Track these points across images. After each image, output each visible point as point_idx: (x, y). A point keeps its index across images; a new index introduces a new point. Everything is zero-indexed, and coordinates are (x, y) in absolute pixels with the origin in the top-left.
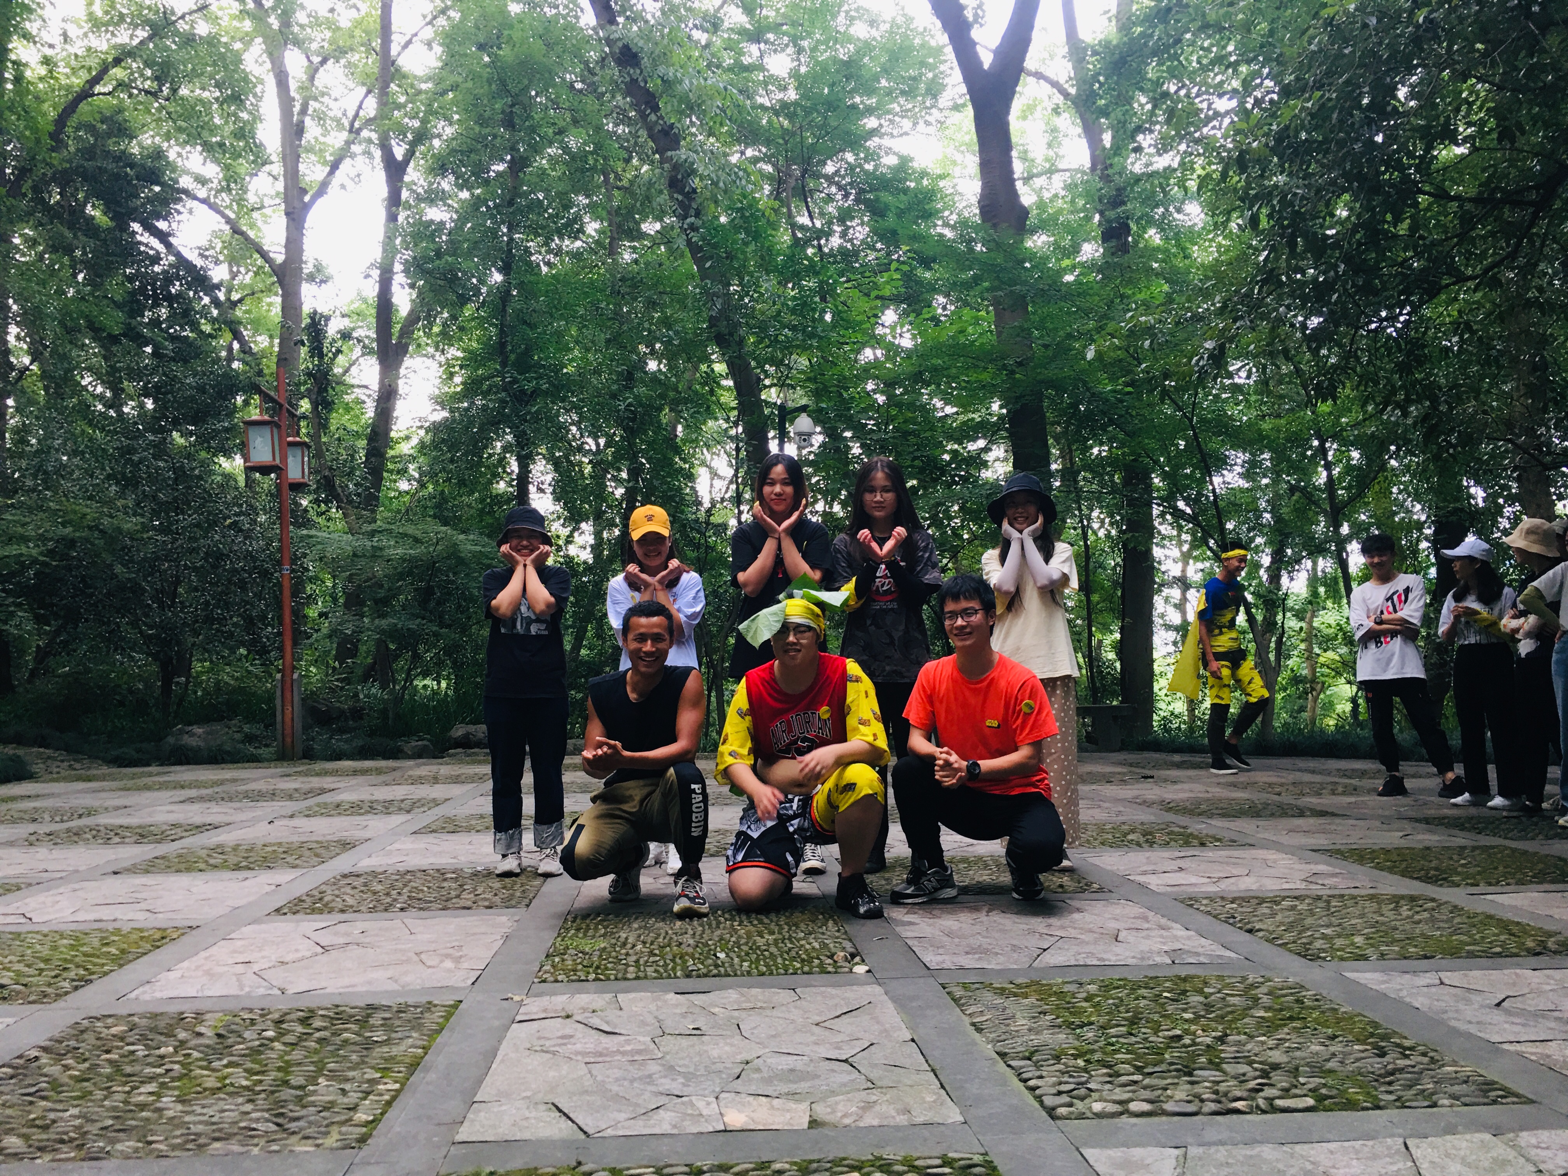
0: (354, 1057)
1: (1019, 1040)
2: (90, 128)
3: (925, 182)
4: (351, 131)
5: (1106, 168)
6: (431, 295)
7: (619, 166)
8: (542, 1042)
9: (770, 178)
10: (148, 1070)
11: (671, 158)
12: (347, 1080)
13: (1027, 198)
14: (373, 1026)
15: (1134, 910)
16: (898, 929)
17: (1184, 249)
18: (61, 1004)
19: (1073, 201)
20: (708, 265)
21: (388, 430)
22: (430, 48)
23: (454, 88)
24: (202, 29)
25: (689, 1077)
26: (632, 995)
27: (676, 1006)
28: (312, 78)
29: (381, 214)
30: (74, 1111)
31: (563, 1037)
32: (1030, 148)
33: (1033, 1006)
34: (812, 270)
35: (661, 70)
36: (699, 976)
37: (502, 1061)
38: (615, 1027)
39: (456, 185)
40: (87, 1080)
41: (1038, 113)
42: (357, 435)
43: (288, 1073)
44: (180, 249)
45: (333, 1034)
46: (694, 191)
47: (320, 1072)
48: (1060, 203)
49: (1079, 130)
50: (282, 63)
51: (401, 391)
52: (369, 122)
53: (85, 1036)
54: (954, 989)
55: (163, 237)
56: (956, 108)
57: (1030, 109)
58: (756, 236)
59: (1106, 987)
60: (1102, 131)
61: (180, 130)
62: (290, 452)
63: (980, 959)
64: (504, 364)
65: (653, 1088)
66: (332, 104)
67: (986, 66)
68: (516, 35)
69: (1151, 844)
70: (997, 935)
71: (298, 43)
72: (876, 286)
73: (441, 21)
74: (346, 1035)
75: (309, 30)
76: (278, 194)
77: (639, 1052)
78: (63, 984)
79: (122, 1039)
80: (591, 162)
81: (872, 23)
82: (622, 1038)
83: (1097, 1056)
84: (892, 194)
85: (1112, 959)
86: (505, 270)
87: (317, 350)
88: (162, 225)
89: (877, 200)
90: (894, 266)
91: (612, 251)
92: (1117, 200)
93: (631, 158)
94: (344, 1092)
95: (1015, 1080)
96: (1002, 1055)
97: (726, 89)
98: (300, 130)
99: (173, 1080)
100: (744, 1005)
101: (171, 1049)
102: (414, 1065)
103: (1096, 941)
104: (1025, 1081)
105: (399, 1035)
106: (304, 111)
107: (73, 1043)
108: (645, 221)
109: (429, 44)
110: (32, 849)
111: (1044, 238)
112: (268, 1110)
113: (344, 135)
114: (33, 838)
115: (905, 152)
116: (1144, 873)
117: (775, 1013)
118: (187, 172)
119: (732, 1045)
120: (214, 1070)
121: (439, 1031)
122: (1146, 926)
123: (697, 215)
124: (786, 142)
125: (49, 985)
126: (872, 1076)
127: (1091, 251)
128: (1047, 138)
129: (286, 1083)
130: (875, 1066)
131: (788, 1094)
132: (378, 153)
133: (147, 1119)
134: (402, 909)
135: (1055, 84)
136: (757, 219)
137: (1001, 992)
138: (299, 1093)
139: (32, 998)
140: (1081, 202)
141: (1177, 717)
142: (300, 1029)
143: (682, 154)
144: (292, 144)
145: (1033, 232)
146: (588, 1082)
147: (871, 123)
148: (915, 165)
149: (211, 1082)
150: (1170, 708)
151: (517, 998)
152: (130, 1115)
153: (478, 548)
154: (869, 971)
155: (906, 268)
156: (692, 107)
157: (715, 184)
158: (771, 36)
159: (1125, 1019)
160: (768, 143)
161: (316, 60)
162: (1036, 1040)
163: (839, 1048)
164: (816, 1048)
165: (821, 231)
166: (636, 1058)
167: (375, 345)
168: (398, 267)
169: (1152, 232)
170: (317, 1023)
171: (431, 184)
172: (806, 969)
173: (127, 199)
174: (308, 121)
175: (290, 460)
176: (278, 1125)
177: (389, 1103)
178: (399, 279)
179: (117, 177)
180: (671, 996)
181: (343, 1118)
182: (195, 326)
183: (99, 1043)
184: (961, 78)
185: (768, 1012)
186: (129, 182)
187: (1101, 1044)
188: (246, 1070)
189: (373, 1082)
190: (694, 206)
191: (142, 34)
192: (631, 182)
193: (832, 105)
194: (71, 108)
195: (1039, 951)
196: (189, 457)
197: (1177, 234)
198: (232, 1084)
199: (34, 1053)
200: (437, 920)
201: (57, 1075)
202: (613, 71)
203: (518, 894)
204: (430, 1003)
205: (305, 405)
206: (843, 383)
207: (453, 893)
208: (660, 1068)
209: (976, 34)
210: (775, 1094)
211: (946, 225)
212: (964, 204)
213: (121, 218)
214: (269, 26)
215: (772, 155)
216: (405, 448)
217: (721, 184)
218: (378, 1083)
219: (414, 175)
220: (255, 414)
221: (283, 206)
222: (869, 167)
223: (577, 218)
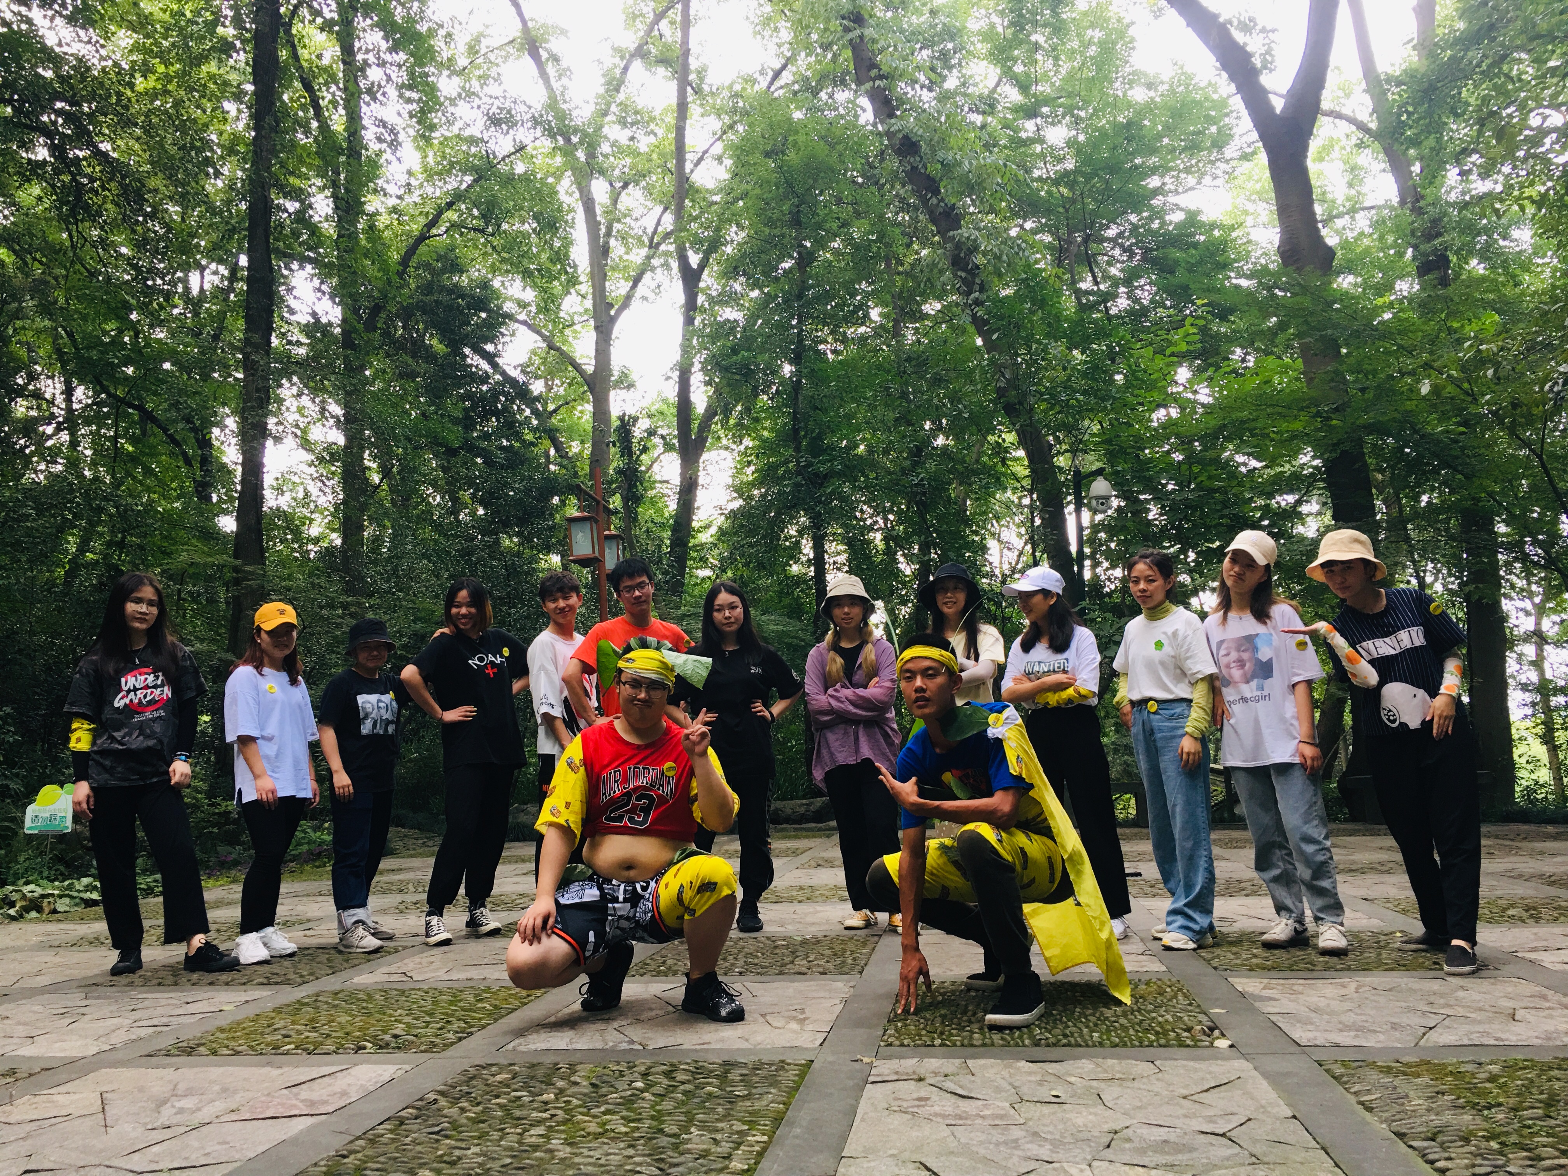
0: (720, 1109)
1: (1418, 1121)
2: (427, 266)
3: (1216, 233)
4: (650, 247)
5: (1418, 201)
6: (727, 389)
7: (901, 250)
8: (899, 1103)
9: (1049, 247)
10: (535, 1114)
11: (953, 238)
12: (717, 1131)
13: (1331, 240)
14: (733, 1081)
15: (1527, 988)
16: (1257, 1004)
17: (1513, 277)
18: (447, 1053)
19: (1381, 238)
20: (995, 337)
21: (690, 520)
22: (721, 163)
23: (744, 196)
24: (520, 168)
25: (1056, 1144)
26: (982, 1062)
27: (1030, 1073)
28: (615, 202)
29: (680, 319)
30: (476, 1149)
31: (920, 1099)
32: (1328, 189)
33: (1428, 1086)
34: (1102, 333)
35: (941, 154)
36: (1048, 1046)
37: (863, 1120)
38: (971, 1091)
39: (748, 285)
40: (483, 1122)
41: (1336, 154)
42: (662, 526)
43: (662, 1122)
44: (506, 367)
45: (697, 1087)
46: (977, 267)
47: (691, 1121)
48: (1366, 242)
49: (1385, 165)
50: (589, 191)
51: (701, 481)
52: (667, 235)
53: (474, 1082)
54: (1332, 1067)
55: (490, 358)
56: (1245, 157)
57: (1327, 149)
58: (1041, 303)
59: (1511, 1067)
60: (1410, 164)
61: (503, 261)
62: (607, 544)
63: (1356, 1036)
64: (798, 449)
65: (1020, 1153)
66: (633, 223)
67: (1278, 111)
68: (801, 138)
69: (1537, 919)
70: (1372, 1013)
71: (602, 172)
72: (1170, 343)
73: (731, 136)
74: (709, 1089)
75: (612, 159)
76: (586, 310)
77: (1002, 1117)
78: (450, 1035)
79: (508, 1086)
80: (875, 250)
81: (1150, 86)
82: (980, 1103)
83: (1514, 1139)
84: (1181, 249)
85: (1513, 1040)
86: (796, 360)
87: (627, 449)
88: (489, 348)
89: (1165, 258)
90: (1189, 321)
91: (897, 333)
92: (1434, 230)
93: (912, 242)
94: (716, 1141)
95: (1420, 1161)
96: (1400, 1135)
97: (1005, 165)
98: (605, 251)
99: (559, 1124)
100: (1101, 1076)
101: (552, 1096)
102: (778, 1120)
103: (1490, 1021)
104: (1432, 1162)
105: (759, 1090)
106: (608, 234)
107: (465, 1089)
108: (926, 302)
109: (719, 159)
110: (401, 917)
111: (1351, 279)
112: (649, 1155)
113: (644, 251)
114: (402, 907)
115: (1193, 207)
116: (1535, 950)
117: (1136, 1084)
118: (511, 299)
119: (1096, 1114)
120: (595, 1117)
121: (797, 1089)
122: (1547, 1005)
123: (982, 289)
124: (1067, 211)
125: (437, 1036)
126: (1254, 1151)
127: (1406, 287)
128: (1348, 177)
129: (661, 1131)
130: (1255, 1141)
131: (1166, 1165)
132: (675, 265)
133: (541, 1159)
134: (740, 973)
135: (1352, 121)
136: (1043, 288)
137: (1388, 1070)
138: (673, 1140)
139: (423, 1048)
140: (1390, 239)
141: (1542, 786)
142: (666, 1082)
143: (965, 232)
144: (599, 264)
145: (1338, 273)
146: (952, 1144)
147: (1154, 182)
148: (1203, 218)
149: (593, 1127)
150: (1533, 776)
151: (866, 1060)
152: (525, 1155)
153: (780, 628)
154: (1232, 1046)
155: (1201, 322)
156: (971, 187)
157: (998, 258)
158: (1045, 110)
159: (1541, 1101)
160: (1048, 212)
161: (618, 185)
162: (1436, 1121)
163: (1215, 1122)
164: (1187, 1121)
165: (1107, 293)
166: (1000, 1123)
167: (675, 441)
168: (697, 366)
169: (1474, 262)
170: (681, 1077)
171: (724, 286)
172: (1162, 1041)
173: (460, 327)
174: (613, 242)
175: (607, 551)
176: (661, 1169)
177: (761, 1154)
178: (697, 379)
179: (449, 308)
180: (1022, 1064)
181: (720, 1166)
182: (518, 436)
183: (488, 1089)
184: (1250, 125)
185: (1129, 1084)
186: (462, 312)
187: (1516, 1126)
188: (623, 1118)
189: (740, 1133)
190: (978, 281)
191: (469, 179)
192: (913, 266)
193: (1114, 168)
194: (412, 251)
195: (1423, 1030)
196: (519, 554)
197: (1505, 261)
198: (613, 1130)
199: (432, 1096)
200: (776, 985)
201: (456, 1117)
202: (893, 163)
203: (850, 961)
204: (783, 1061)
205: (616, 502)
206: (1140, 442)
207: (787, 960)
208: (1024, 1133)
209: (1266, 80)
210: (1152, 1165)
211: (1241, 275)
212: (1259, 252)
213: (455, 344)
214: (577, 159)
215: (1054, 225)
216: (705, 537)
217: (1005, 258)
218: (747, 1135)
219: (709, 281)
220: (573, 512)
221: (592, 322)
222: (1156, 225)
223: (862, 306)
